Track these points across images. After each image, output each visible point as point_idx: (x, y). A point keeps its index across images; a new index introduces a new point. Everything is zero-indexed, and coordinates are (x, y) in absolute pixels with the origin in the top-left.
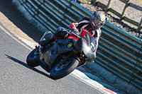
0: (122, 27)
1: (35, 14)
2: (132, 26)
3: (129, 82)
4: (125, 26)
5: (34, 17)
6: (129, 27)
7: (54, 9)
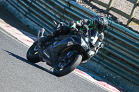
0: (91, 8)
2: (101, 7)
3: (98, 63)
4: (94, 7)
6: (98, 9)
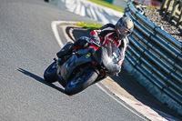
1: (137, 64)
5: (135, 67)
7: (161, 57)
